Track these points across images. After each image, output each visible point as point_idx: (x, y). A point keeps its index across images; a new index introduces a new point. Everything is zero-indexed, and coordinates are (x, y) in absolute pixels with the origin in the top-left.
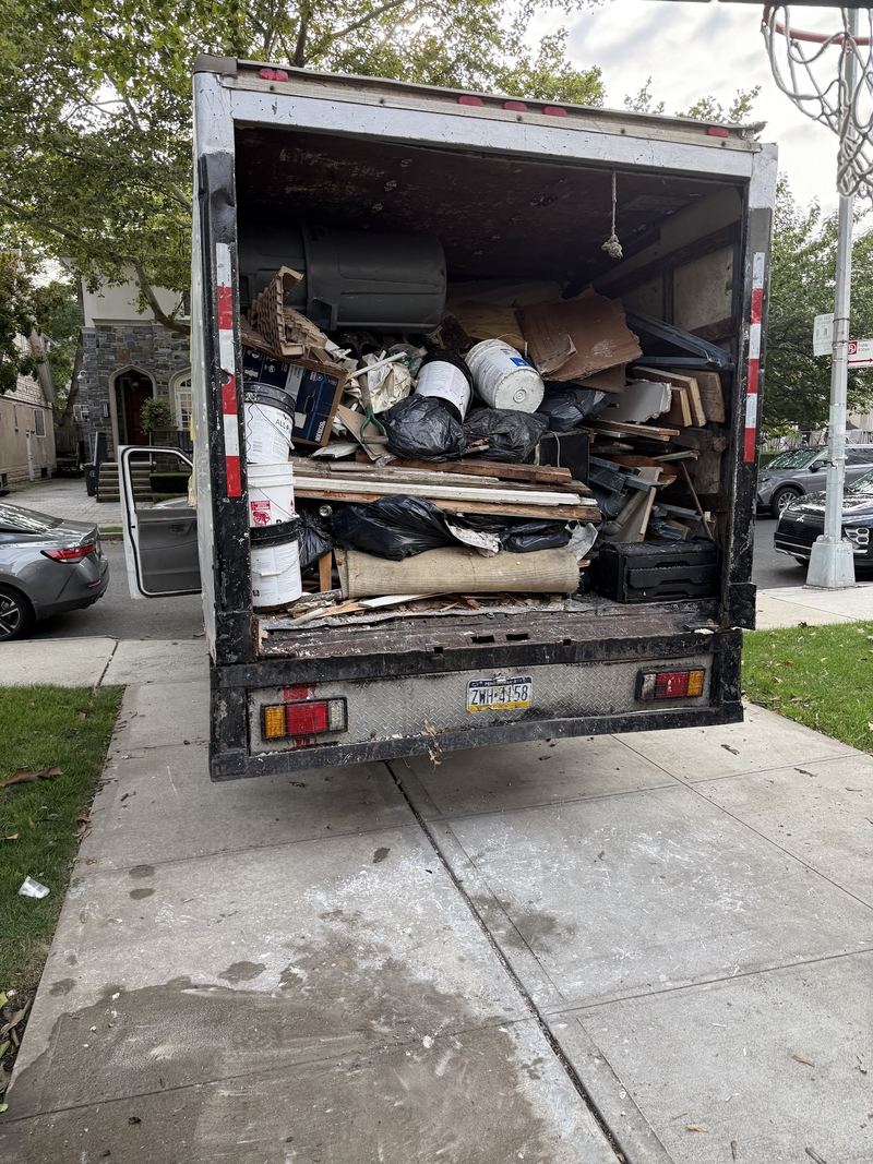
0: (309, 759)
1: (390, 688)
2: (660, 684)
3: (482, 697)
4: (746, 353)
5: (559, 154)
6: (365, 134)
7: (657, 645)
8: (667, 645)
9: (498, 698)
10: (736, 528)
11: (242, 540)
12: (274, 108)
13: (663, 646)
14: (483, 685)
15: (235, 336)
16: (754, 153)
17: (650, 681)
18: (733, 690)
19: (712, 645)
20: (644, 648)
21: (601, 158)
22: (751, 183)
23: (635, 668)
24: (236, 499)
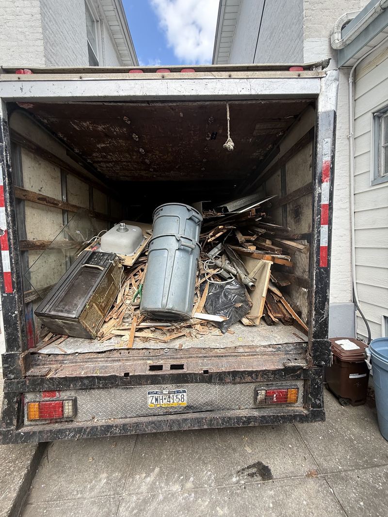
0: (49, 434)
1: (103, 393)
2: (268, 396)
3: (157, 400)
4: (320, 201)
5: (189, 94)
6: (73, 97)
7: (266, 374)
8: (272, 374)
9: (166, 400)
10: (316, 307)
11: (14, 315)
12: (21, 89)
13: (270, 374)
14: (156, 393)
15: (6, 210)
16: (321, 78)
17: (262, 394)
18: (318, 402)
19: (302, 375)
20: (257, 376)
21: (217, 94)
22: (320, 97)
23: (253, 386)
24: (10, 294)
